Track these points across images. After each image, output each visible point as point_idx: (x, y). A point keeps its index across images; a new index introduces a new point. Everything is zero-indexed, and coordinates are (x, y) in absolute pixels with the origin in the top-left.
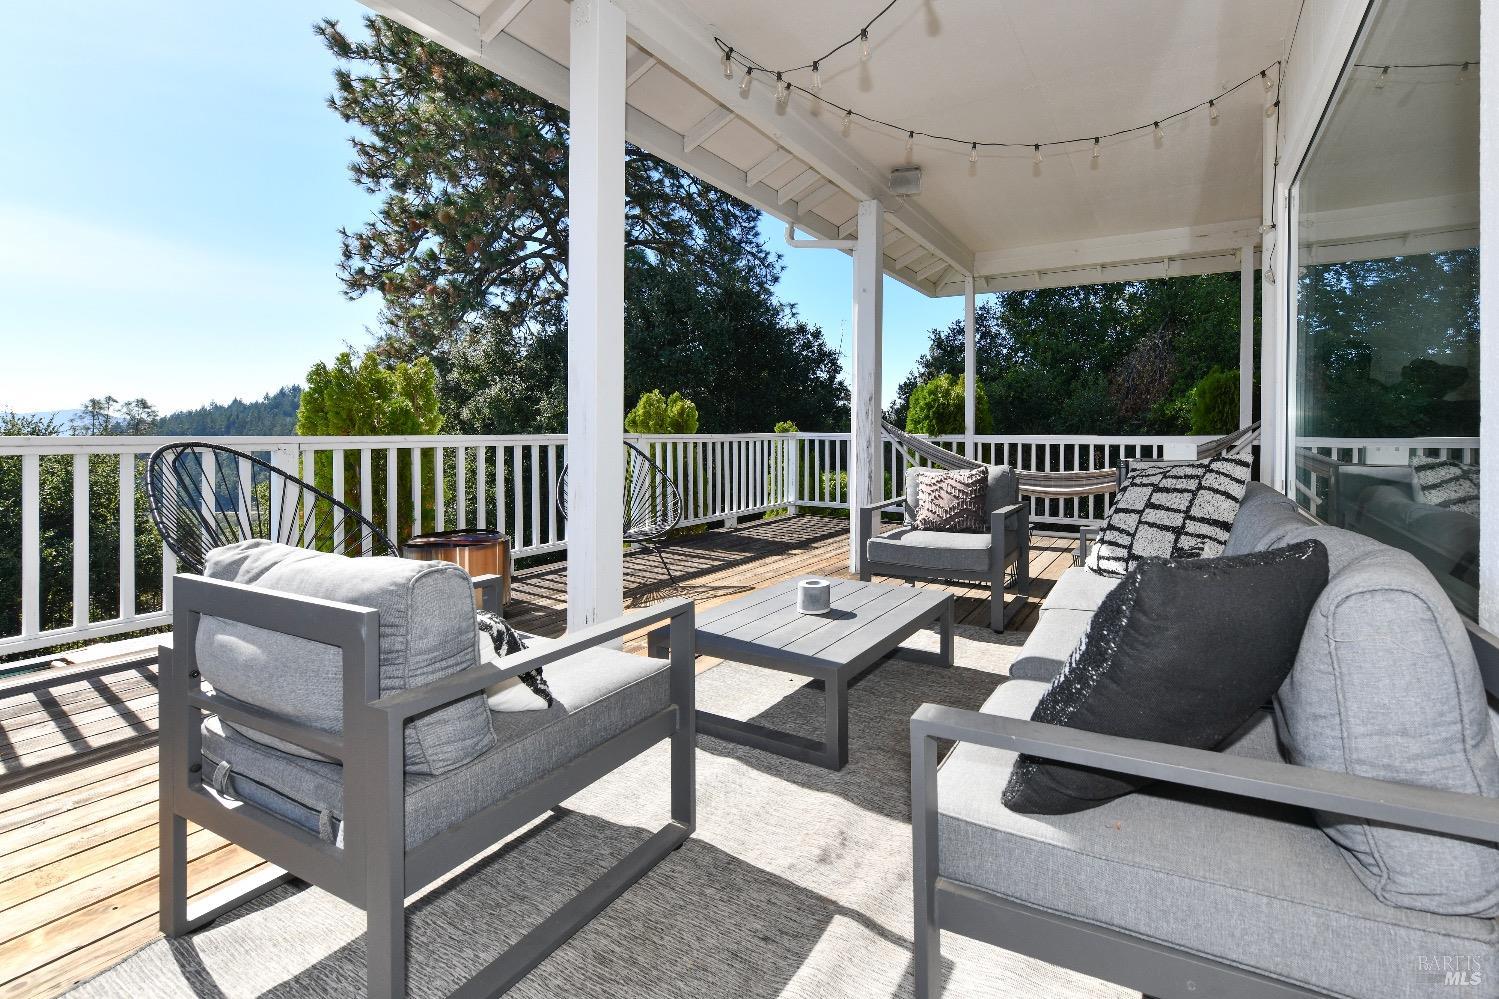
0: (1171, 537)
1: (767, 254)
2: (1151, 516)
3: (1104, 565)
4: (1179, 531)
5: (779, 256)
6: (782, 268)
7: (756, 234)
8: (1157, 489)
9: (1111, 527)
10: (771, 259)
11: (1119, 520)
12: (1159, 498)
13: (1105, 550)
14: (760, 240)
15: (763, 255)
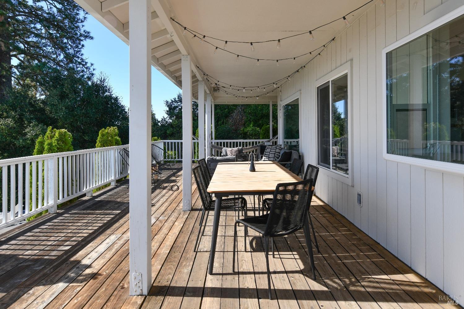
0: (274, 155)
1: (86, 63)
2: (271, 152)
3: (265, 159)
4: (274, 154)
5: (92, 64)
6: (94, 69)
7: (82, 55)
8: (271, 149)
9: (266, 154)
10: (89, 65)
11: (266, 153)
12: (272, 150)
13: (265, 158)
14: (84, 57)
15: (84, 63)
